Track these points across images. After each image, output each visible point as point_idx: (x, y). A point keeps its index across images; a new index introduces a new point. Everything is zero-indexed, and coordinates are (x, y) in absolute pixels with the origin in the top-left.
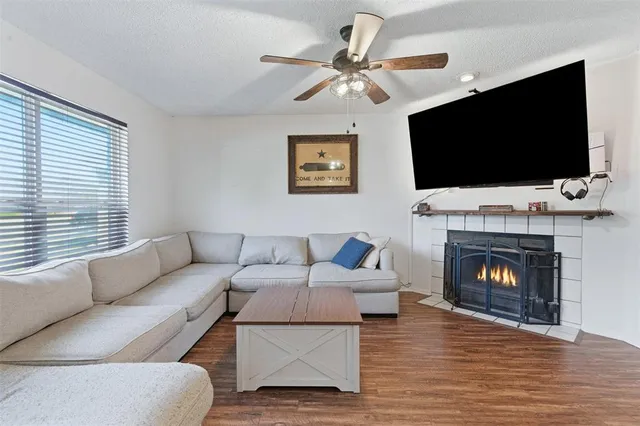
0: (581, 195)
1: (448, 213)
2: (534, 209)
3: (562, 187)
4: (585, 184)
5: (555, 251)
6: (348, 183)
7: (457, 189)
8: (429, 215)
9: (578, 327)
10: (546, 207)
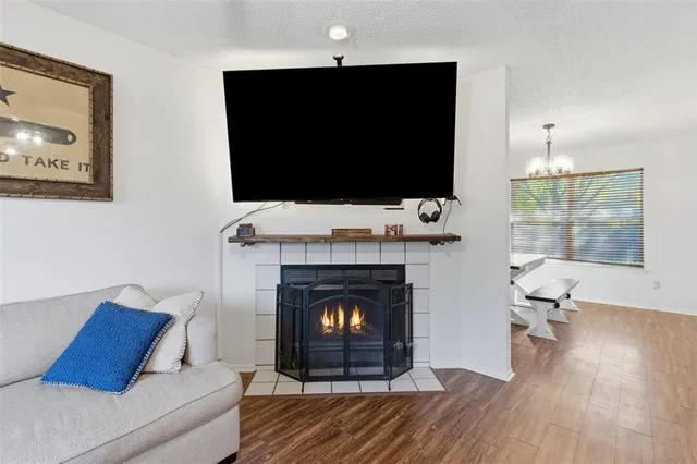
0: (435, 218)
1: (281, 241)
2: (393, 233)
3: (419, 208)
4: (439, 206)
5: (407, 283)
6: (85, 177)
7: (291, 204)
8: (252, 243)
9: (427, 365)
10: (401, 230)
